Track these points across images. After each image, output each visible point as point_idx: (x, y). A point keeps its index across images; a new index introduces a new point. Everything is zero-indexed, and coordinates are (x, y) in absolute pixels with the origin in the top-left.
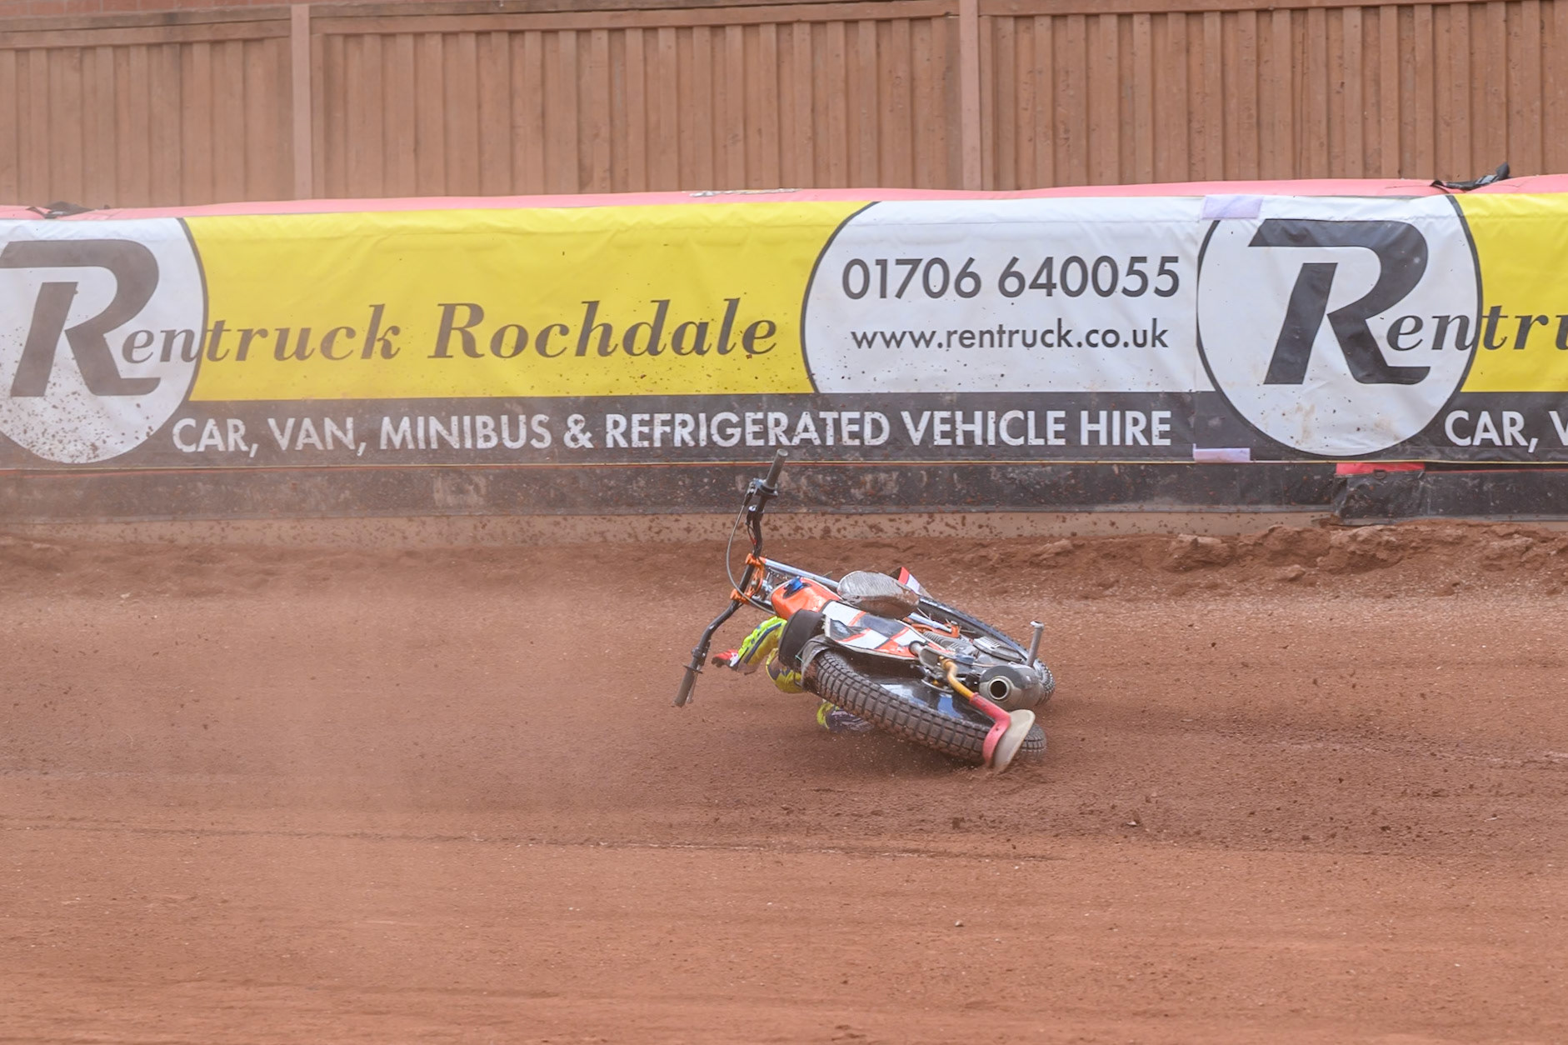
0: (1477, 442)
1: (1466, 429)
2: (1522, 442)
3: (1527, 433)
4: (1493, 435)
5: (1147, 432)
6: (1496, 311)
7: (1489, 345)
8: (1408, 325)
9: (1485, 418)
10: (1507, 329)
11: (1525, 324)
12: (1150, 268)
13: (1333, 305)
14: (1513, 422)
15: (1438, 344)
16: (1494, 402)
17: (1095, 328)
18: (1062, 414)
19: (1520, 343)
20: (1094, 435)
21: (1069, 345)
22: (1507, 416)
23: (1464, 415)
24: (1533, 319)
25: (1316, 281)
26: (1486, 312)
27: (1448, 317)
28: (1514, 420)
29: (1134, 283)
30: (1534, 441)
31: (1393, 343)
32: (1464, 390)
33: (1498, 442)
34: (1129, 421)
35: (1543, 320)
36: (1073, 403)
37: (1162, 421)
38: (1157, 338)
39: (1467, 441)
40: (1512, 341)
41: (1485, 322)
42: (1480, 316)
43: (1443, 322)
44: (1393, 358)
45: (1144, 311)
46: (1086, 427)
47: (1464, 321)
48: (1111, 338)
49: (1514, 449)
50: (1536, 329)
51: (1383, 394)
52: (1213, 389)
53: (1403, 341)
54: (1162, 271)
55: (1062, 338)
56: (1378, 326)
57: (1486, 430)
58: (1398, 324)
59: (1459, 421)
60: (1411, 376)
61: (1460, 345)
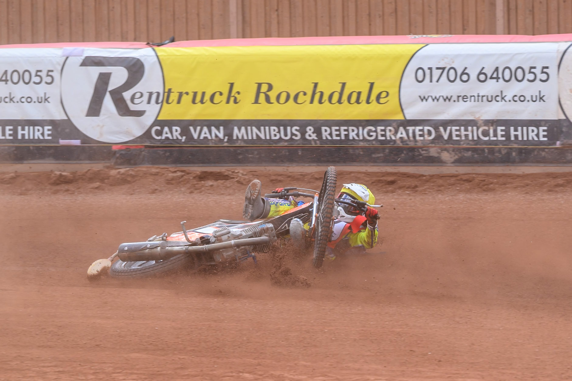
0: (163, 138)
1: (159, 133)
2: (180, 138)
3: (181, 134)
4: (169, 135)
5: (43, 134)
6: (170, 90)
7: (167, 102)
8: (138, 95)
9: (166, 129)
10: (174, 97)
11: (181, 95)
12: (43, 74)
13: (110, 88)
14: (176, 131)
15: (149, 102)
16: (170, 123)
17: (23, 96)
18: (11, 127)
19: (179, 102)
20: (23, 135)
21: (14, 102)
22: (174, 128)
23: (159, 128)
24: (183, 93)
25: (104, 79)
26: (166, 90)
27: (152, 92)
28: (177, 130)
29: (37, 80)
30: (184, 138)
31: (132, 102)
32: (159, 119)
33: (171, 138)
34: (36, 130)
35: (187, 93)
36: (15, 123)
37: (49, 130)
38: (46, 100)
39: (159, 138)
40: (176, 101)
41: (166, 94)
42: (164, 92)
43: (151, 94)
44: (132, 107)
45: (41, 90)
46: (20, 132)
47: (158, 93)
48: (29, 100)
49: (177, 141)
50: (184, 97)
51: (129, 121)
52: (66, 118)
53: (136, 101)
54: (48, 75)
55: (11, 99)
56: (127, 95)
57: (167, 133)
58: (134, 95)
59: (157, 130)
60: (139, 114)
61: (157, 103)
